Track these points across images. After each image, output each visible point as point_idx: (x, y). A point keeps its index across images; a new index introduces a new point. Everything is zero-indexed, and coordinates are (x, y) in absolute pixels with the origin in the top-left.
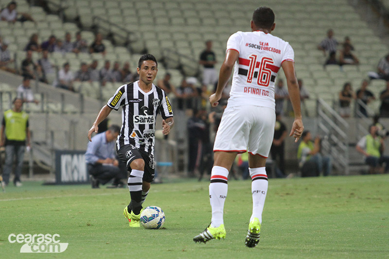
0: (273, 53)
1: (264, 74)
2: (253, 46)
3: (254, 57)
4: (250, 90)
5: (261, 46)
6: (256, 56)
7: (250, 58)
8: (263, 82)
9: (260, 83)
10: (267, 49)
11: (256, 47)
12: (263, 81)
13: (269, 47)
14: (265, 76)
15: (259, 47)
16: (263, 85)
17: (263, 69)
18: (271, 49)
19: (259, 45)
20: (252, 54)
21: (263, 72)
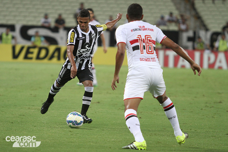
0: (149, 31)
1: (149, 46)
2: (136, 30)
3: (140, 37)
4: (144, 59)
5: (140, 28)
6: (140, 36)
7: (137, 38)
8: (150, 52)
9: (148, 53)
10: (145, 29)
11: (138, 29)
12: (150, 50)
13: (146, 28)
14: (150, 47)
15: (140, 30)
16: (150, 54)
17: (148, 43)
18: (147, 29)
19: (139, 28)
20: (137, 35)
21: (148, 45)
